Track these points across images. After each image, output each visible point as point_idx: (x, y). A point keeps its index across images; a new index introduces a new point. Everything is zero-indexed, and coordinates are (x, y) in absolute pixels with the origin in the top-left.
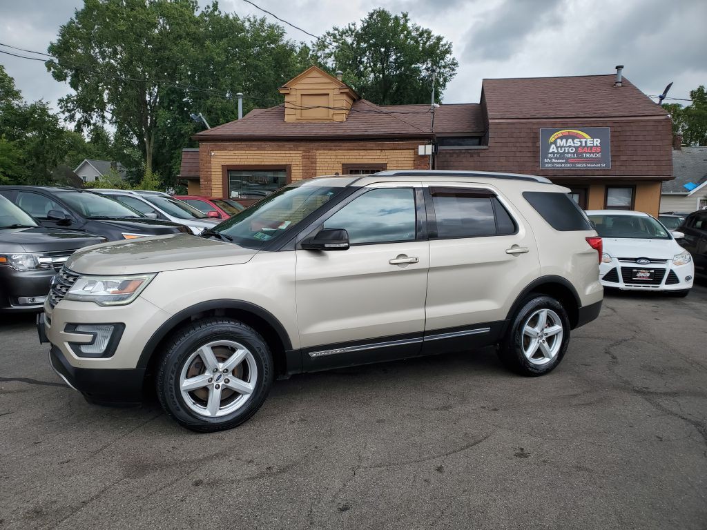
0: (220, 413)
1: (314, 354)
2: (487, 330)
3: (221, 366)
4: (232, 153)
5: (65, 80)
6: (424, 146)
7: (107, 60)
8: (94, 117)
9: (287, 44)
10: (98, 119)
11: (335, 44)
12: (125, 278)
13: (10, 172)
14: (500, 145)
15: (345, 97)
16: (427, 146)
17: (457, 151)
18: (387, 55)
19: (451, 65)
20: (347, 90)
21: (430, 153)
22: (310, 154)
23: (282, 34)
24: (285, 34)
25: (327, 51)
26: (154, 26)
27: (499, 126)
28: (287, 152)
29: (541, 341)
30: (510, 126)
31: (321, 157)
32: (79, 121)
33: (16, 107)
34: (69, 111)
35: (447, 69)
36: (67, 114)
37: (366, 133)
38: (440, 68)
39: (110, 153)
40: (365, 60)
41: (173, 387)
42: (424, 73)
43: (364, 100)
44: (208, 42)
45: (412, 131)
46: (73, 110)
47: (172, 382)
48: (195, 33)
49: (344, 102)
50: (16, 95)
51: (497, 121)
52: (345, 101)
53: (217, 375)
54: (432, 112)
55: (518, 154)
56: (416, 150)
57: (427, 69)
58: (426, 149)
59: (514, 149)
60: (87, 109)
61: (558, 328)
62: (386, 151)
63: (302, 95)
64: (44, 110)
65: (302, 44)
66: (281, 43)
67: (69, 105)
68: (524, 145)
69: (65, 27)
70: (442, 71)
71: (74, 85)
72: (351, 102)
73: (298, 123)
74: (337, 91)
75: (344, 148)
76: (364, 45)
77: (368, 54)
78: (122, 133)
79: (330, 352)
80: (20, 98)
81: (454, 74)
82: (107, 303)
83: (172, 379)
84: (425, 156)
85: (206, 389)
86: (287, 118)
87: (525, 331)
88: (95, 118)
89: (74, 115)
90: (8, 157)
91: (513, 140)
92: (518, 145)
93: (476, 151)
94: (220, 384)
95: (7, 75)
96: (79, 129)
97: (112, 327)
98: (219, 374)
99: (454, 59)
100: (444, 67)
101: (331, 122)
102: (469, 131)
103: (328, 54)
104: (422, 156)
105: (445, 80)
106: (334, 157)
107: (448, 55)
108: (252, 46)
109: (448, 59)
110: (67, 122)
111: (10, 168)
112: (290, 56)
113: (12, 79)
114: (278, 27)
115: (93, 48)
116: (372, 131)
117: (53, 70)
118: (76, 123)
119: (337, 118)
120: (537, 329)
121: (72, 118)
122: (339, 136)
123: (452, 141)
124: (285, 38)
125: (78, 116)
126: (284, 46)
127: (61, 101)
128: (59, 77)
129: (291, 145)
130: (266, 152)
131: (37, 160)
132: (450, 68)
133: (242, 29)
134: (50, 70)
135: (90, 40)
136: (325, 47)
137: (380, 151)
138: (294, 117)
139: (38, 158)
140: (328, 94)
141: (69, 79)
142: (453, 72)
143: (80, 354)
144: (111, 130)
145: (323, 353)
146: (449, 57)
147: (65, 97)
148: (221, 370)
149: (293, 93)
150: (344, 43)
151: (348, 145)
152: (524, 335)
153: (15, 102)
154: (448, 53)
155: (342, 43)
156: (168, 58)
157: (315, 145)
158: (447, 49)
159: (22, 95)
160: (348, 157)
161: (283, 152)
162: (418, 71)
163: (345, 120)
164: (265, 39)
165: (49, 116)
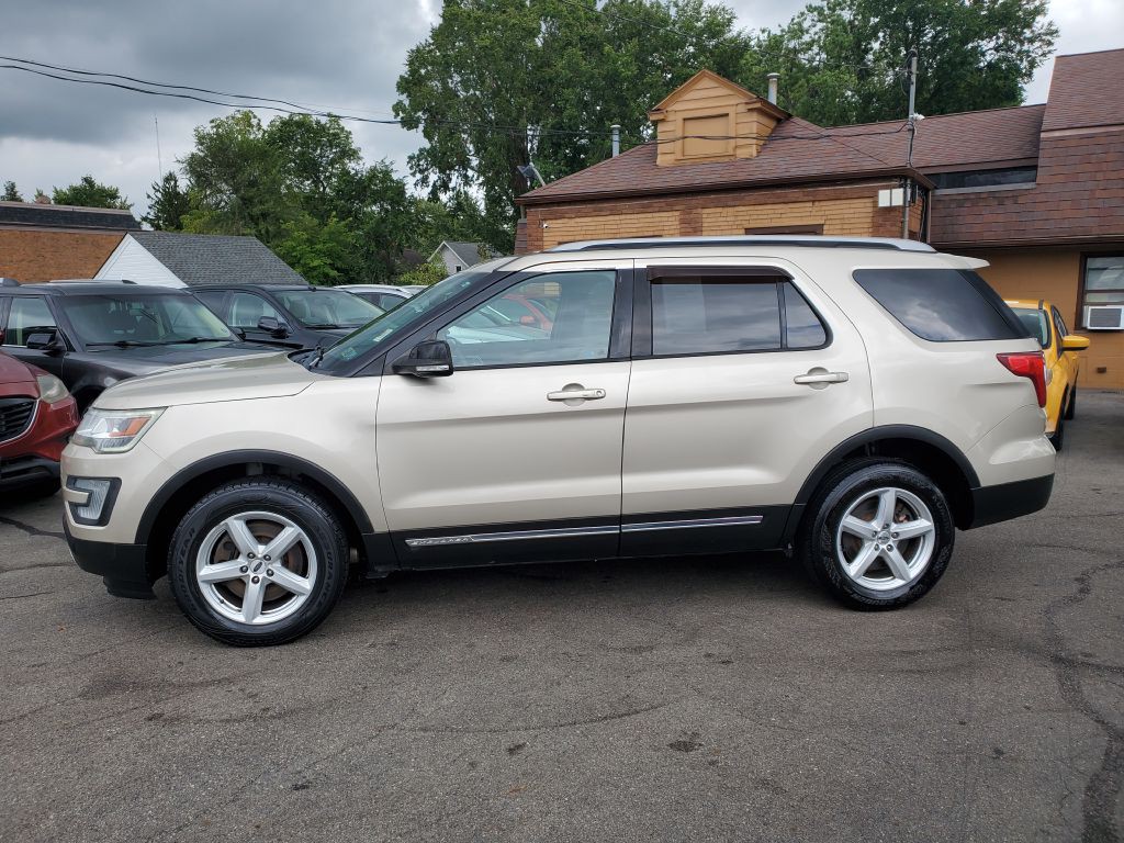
0: (260, 620)
1: (414, 542)
2: (756, 520)
3: (261, 550)
4: (572, 222)
5: (417, 127)
6: (888, 191)
7: (472, 92)
8: (454, 178)
9: (739, 35)
10: (459, 181)
11: (820, 25)
12: (130, 415)
13: (339, 264)
14: (1061, 178)
15: (755, 117)
16: (894, 191)
17: (972, 197)
18: (919, 33)
19: (1047, 34)
20: (758, 105)
21: (900, 203)
22: (692, 216)
23: (730, 21)
24: (734, 21)
25: (806, 38)
26: (533, 33)
27: (1061, 144)
28: (657, 214)
29: (885, 547)
30: (1085, 142)
31: (709, 220)
32: (434, 184)
33: (353, 172)
34: (421, 172)
35: (1037, 44)
36: (419, 176)
37: (788, 174)
38: (1022, 43)
39: (478, 231)
40: (876, 46)
41: (185, 575)
42: (990, 57)
43: (796, 119)
44: (607, 48)
45: (869, 165)
46: (427, 169)
47: (184, 567)
48: (592, 36)
49: (753, 124)
50: (353, 154)
51: (1057, 134)
52: (755, 124)
53: (255, 563)
54: (909, 130)
55: (1098, 194)
56: (874, 197)
57: (997, 49)
58: (891, 197)
59: (1090, 185)
60: (445, 168)
61: (924, 524)
62: (822, 203)
63: (684, 119)
64: (387, 173)
65: (763, 31)
66: (728, 36)
67: (421, 163)
68: (1113, 175)
69: (413, 51)
70: (1026, 47)
71: (427, 134)
72: (772, 124)
73: (679, 166)
74: (742, 108)
75: (747, 203)
76: (874, 20)
77: (881, 34)
78: (492, 200)
79: (443, 540)
80: (360, 158)
81: (1049, 52)
82: (106, 450)
83: (181, 562)
84: (890, 209)
85: (241, 582)
86: (660, 160)
87: (844, 526)
88: (455, 180)
89: (427, 177)
90: (337, 242)
91: (1088, 167)
92: (1100, 176)
93: (1010, 195)
94: (261, 577)
95: (343, 128)
96: (434, 196)
97: (108, 483)
98: (257, 562)
99: (1050, 24)
100: (1031, 41)
101: (731, 161)
102: (1015, 157)
103: (807, 44)
104: (885, 209)
105: (1032, 64)
106: (733, 219)
107: (1038, 18)
108: (681, 45)
109: (1039, 25)
110: (419, 188)
111: (339, 258)
112: (742, 56)
113: (350, 133)
114: (723, 9)
115: (451, 77)
116: (796, 172)
117: (401, 115)
118: (430, 189)
119: (742, 153)
120: (876, 525)
121: (424, 181)
122: (739, 182)
123: (981, 178)
124: (736, 28)
125: (433, 177)
126: (733, 40)
127: (411, 158)
128: (409, 123)
129: (661, 202)
130: (623, 217)
131: (377, 246)
132: (1043, 41)
133: (665, 21)
134: (398, 115)
135: (448, 65)
136: (803, 31)
137: (811, 204)
138: (672, 157)
139: (378, 244)
140: (727, 115)
141: (421, 127)
142: (1051, 48)
143: (78, 520)
144: (477, 194)
145: (430, 541)
146: (1040, 23)
147: (417, 153)
148: (260, 556)
149: (671, 117)
150: (837, 22)
151: (756, 195)
152: (844, 533)
153: (352, 166)
154: (1039, 14)
155: (832, 22)
156: (550, 80)
157: (700, 199)
158: (1036, 8)
159: (361, 154)
160: (755, 217)
161: (650, 215)
162: (977, 53)
163: (755, 154)
164: (703, 31)
165: (392, 181)
